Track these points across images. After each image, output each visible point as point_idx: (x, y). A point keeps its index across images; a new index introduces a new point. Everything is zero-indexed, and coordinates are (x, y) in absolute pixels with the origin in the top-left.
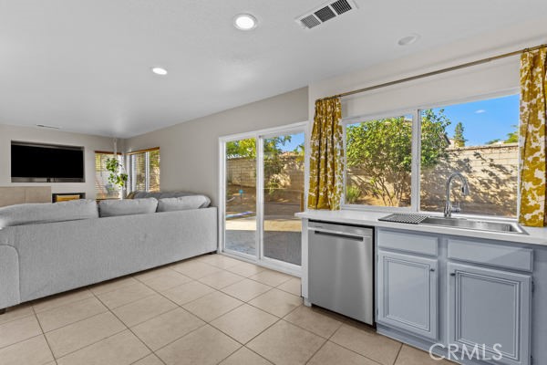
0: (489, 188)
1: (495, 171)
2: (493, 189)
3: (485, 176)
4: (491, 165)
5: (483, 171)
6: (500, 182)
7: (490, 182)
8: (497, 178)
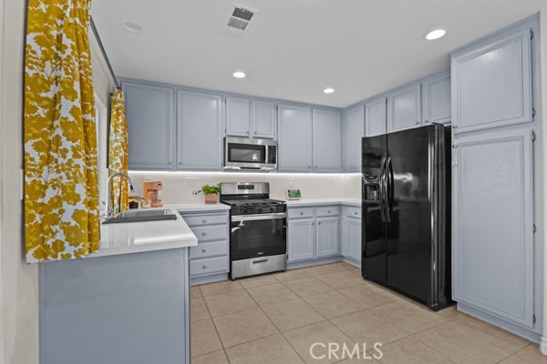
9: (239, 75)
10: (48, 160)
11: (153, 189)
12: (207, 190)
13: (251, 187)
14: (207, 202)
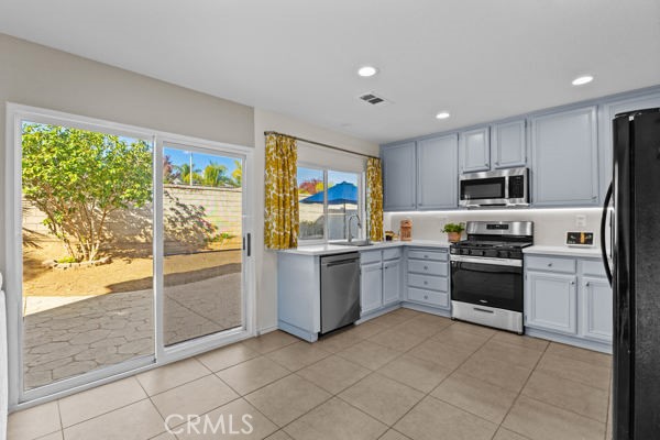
0: (175, 226)
1: (180, 209)
2: (179, 227)
3: (172, 214)
4: (178, 204)
5: (172, 209)
6: (184, 221)
7: (176, 219)
8: (181, 217)
9: (443, 116)
13: (504, 227)
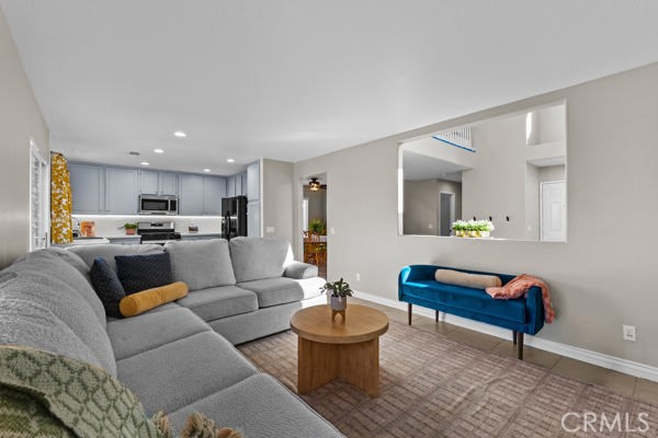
10: (58, 216)
11: (88, 226)
12: (128, 227)
13: (161, 225)
14: (128, 234)
